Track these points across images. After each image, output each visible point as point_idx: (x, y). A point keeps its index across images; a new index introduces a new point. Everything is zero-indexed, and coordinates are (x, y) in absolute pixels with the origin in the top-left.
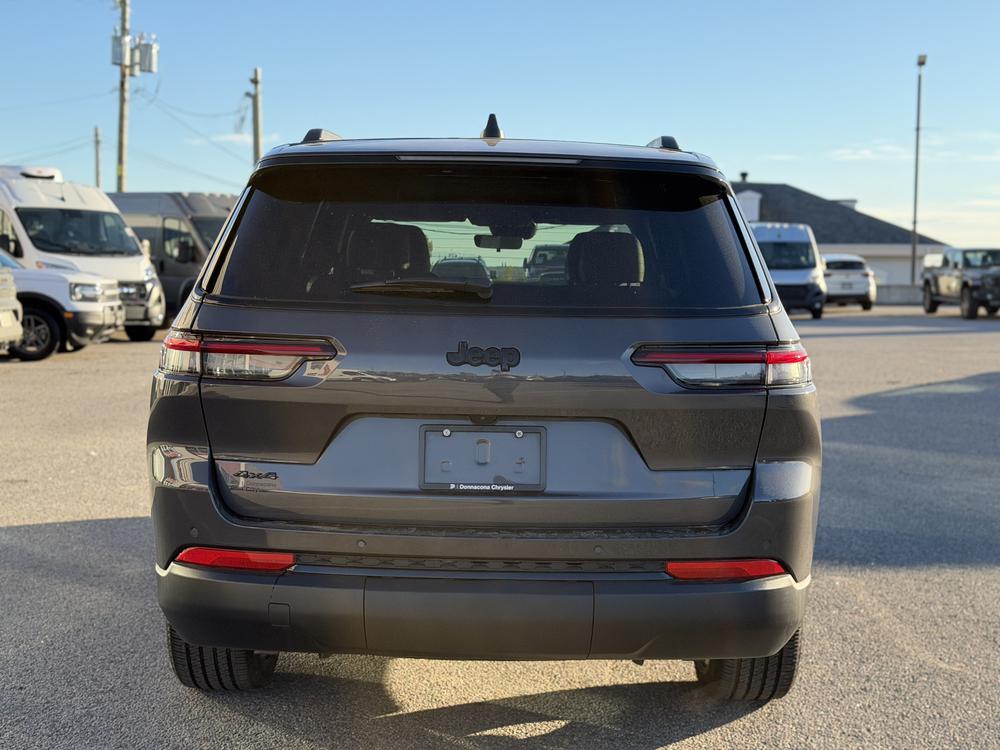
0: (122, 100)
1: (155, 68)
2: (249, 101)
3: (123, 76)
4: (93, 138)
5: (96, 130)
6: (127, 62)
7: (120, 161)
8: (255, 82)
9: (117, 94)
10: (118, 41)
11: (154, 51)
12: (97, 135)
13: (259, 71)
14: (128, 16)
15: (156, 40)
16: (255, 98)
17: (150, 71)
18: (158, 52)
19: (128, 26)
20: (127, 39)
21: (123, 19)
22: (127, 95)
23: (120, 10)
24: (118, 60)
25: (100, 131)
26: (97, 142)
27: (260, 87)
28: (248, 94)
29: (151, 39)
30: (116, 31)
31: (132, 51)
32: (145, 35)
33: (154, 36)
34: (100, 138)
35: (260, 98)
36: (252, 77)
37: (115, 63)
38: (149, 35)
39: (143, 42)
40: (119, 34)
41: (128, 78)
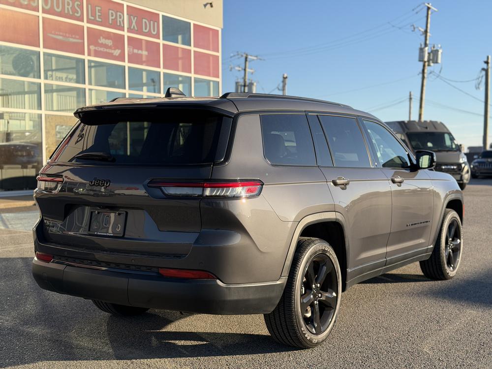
0: (423, 78)
1: (439, 61)
2: (484, 73)
3: (424, 66)
4: (409, 97)
5: (410, 93)
6: (426, 59)
7: (421, 107)
8: (487, 63)
9: (421, 76)
10: (422, 50)
11: (440, 53)
12: (410, 95)
13: (490, 57)
14: (428, 38)
15: (441, 47)
16: (486, 71)
17: (437, 62)
18: (442, 53)
19: (428, 42)
20: (427, 48)
21: (426, 39)
22: (426, 75)
23: (424, 36)
24: (421, 59)
25: (412, 93)
26: (411, 99)
27: (490, 65)
28: (483, 69)
29: (438, 47)
30: (421, 45)
31: (429, 53)
32: (435, 46)
33: (439, 46)
34: (412, 97)
35: (490, 70)
36: (486, 60)
37: (420, 61)
38: (437, 45)
39: (435, 49)
40: (423, 46)
41: (426, 67)
